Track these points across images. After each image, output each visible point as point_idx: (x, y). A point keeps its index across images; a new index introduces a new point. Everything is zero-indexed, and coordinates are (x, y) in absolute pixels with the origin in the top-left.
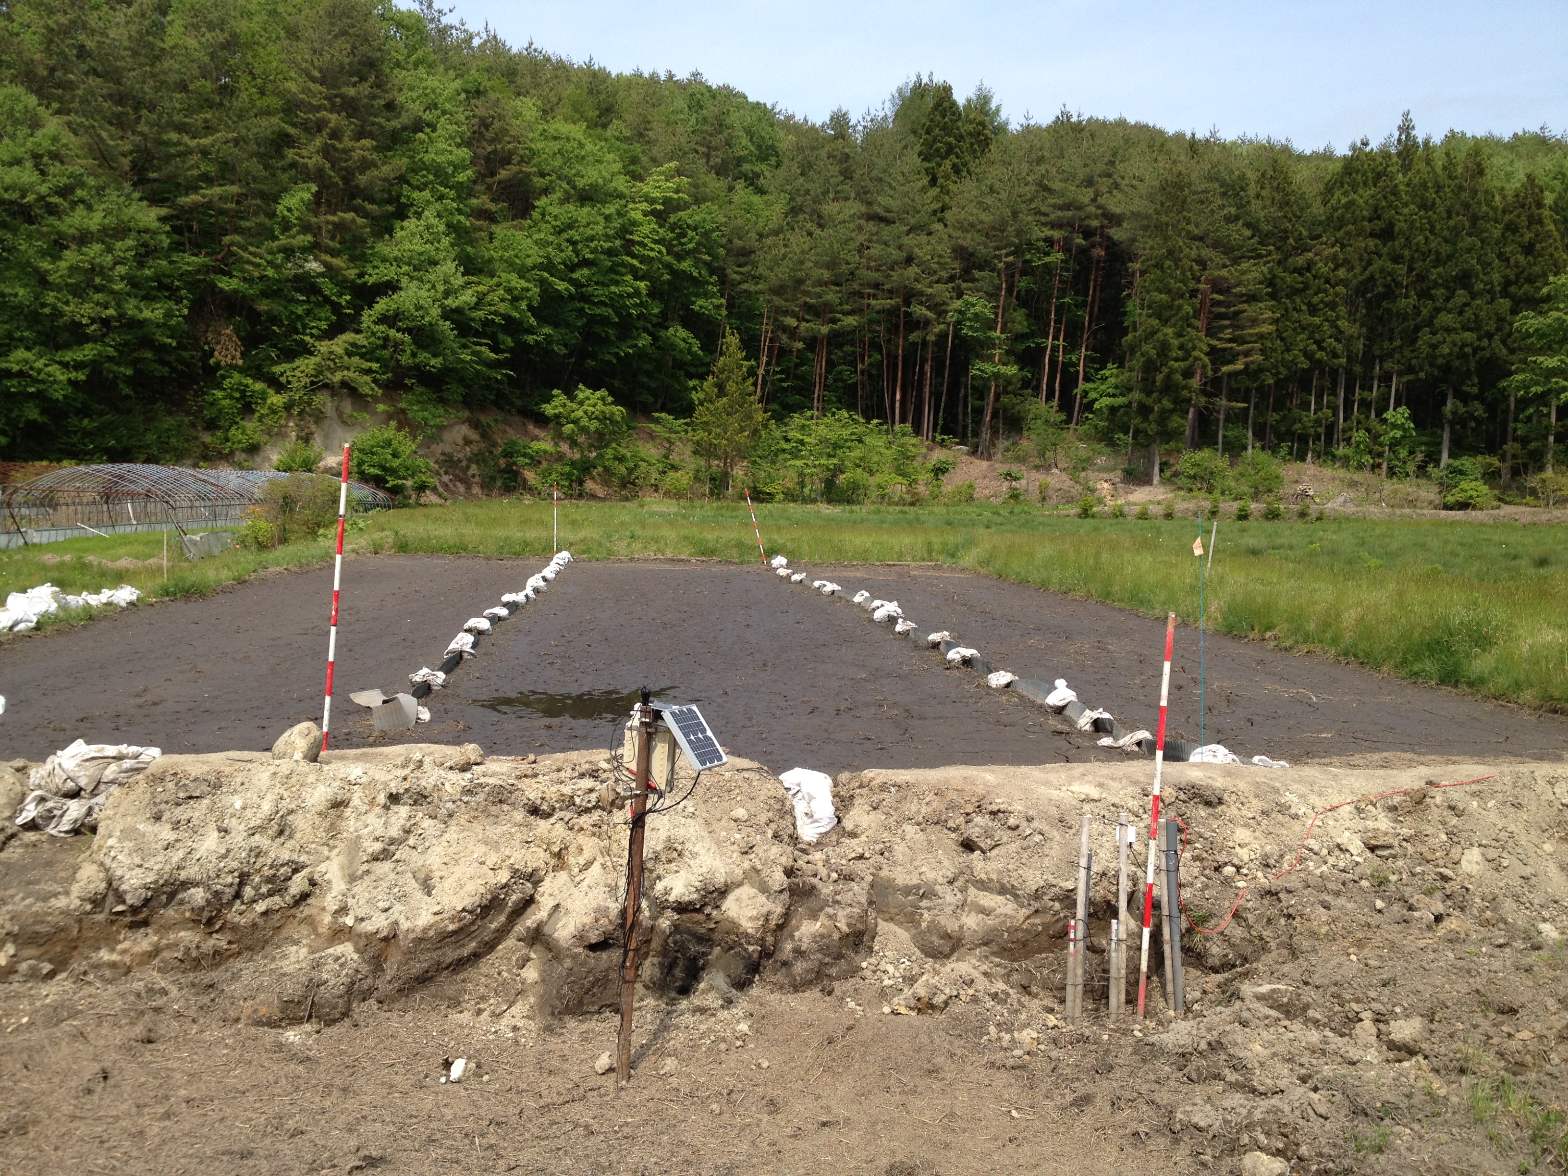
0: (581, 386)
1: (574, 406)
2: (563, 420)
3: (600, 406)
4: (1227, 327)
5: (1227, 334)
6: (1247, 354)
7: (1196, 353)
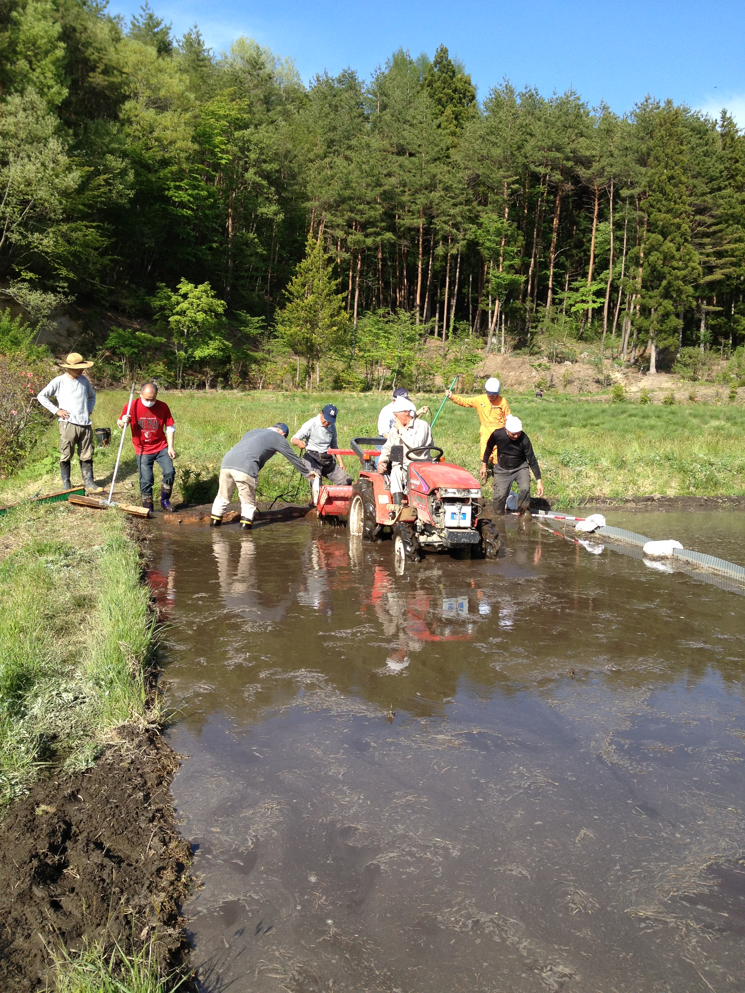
0: (183, 279)
1: (180, 298)
2: (167, 312)
3: (204, 299)
4: (708, 244)
5: (709, 249)
6: (722, 266)
7: (691, 264)
